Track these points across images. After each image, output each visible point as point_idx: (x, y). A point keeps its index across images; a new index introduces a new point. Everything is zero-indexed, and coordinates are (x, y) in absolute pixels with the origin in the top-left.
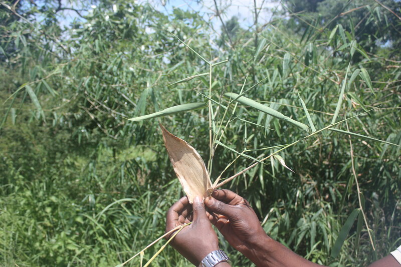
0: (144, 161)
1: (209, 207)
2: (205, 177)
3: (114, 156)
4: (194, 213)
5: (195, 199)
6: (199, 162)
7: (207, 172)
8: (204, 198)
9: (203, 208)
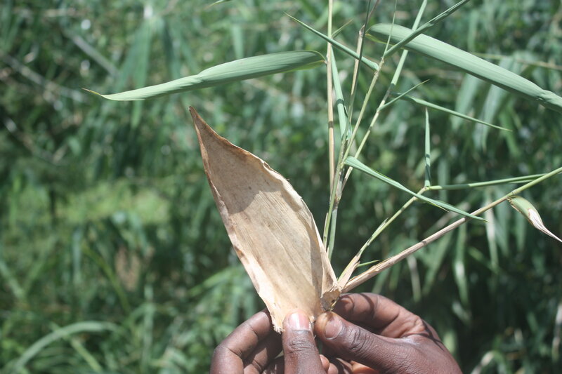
0: (137, 222)
1: (329, 343)
2: (316, 258)
3: (52, 208)
4: (287, 359)
5: (288, 318)
6: (301, 218)
7: (322, 245)
8: (312, 318)
9: (310, 345)
